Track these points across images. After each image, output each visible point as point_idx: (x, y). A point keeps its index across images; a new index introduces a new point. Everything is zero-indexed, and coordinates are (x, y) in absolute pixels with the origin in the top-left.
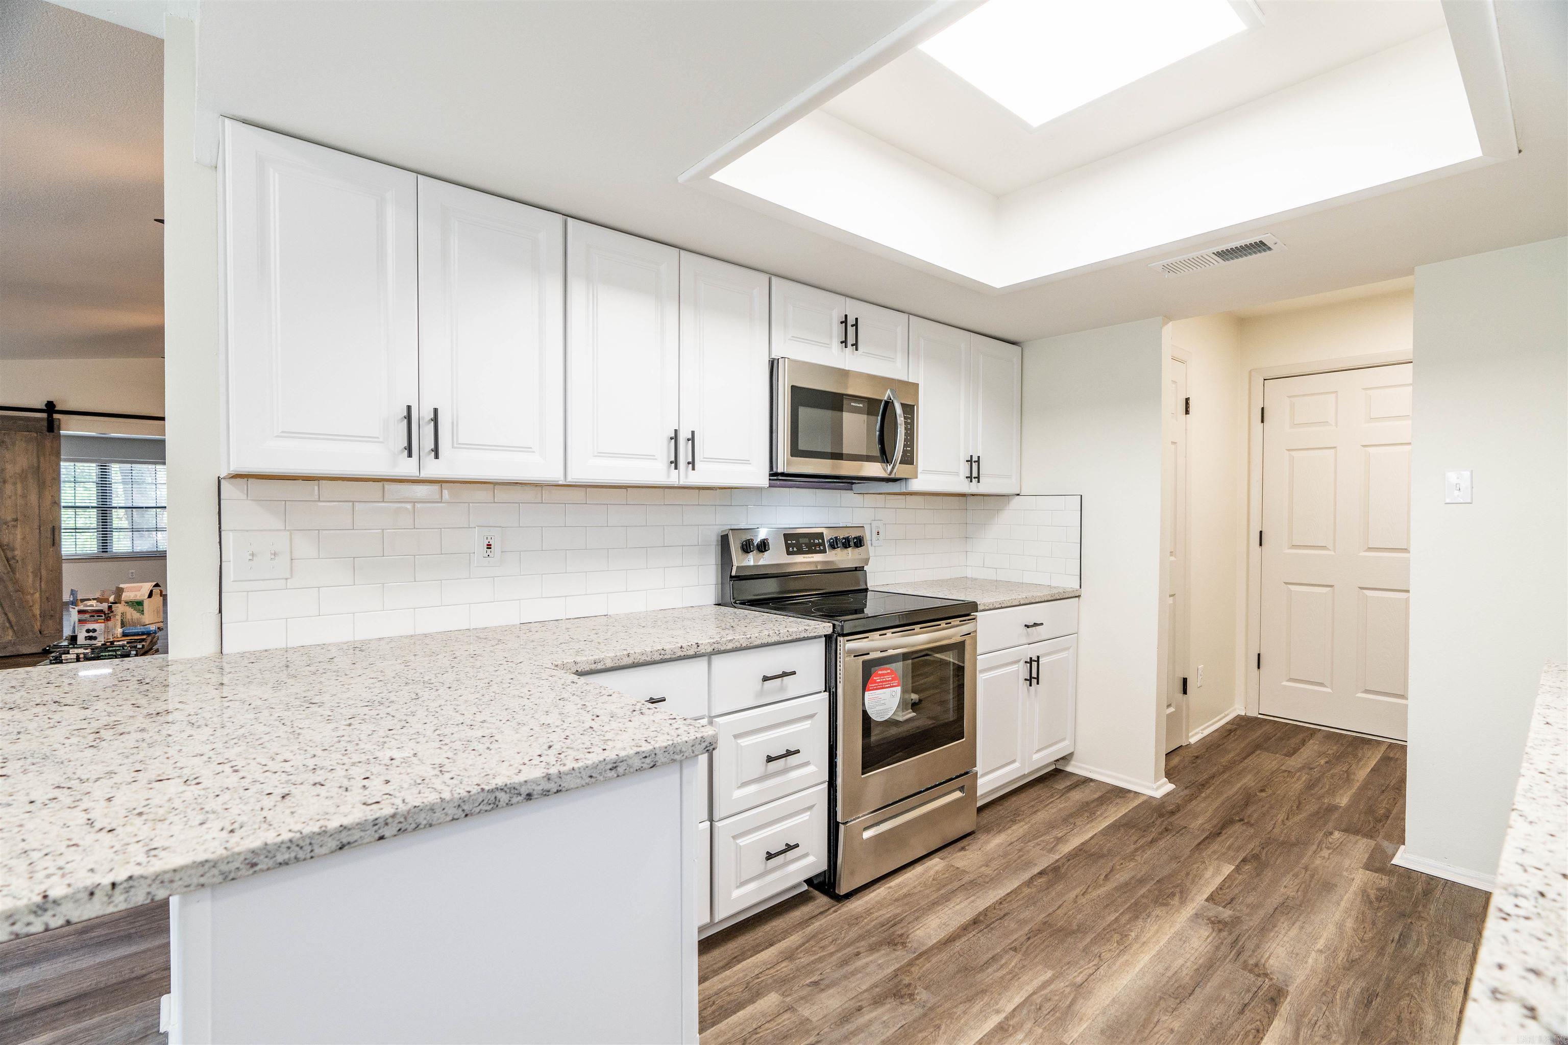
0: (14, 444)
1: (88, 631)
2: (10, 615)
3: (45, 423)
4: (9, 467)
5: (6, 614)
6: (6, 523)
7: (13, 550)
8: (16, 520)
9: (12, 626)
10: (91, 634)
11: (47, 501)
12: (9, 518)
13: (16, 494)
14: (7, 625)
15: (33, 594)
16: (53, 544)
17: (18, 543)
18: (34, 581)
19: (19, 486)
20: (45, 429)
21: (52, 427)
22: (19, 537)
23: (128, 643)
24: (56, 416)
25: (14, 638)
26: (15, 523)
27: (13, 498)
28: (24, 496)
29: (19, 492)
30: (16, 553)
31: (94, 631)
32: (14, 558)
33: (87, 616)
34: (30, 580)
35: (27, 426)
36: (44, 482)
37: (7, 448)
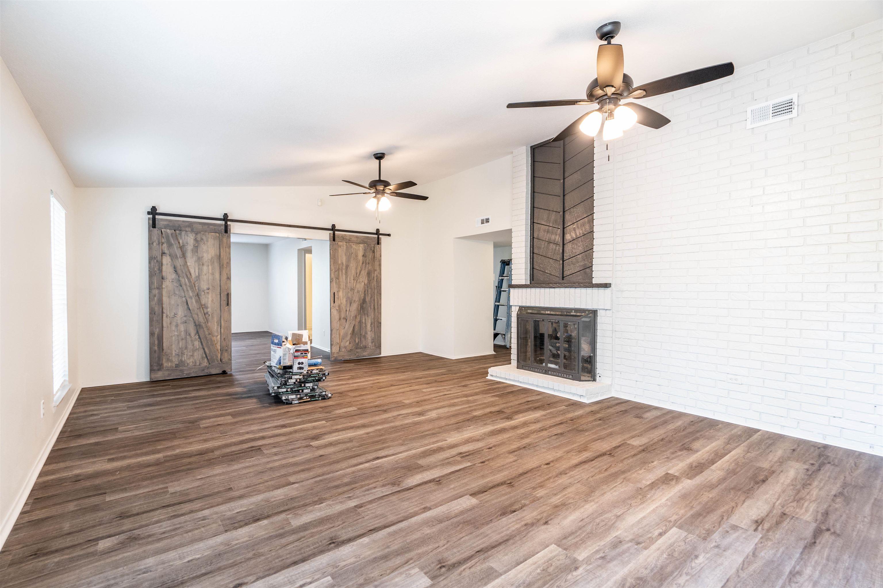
0: (207, 241)
1: (299, 364)
2: (206, 349)
3: (223, 227)
4: (205, 255)
5: (204, 349)
6: (204, 291)
7: (207, 308)
8: (208, 289)
9: (207, 357)
10: (301, 366)
11: (224, 277)
12: (205, 288)
13: (209, 272)
14: (204, 355)
15: (217, 336)
16: (228, 304)
17: (209, 305)
18: (217, 328)
19: (210, 267)
20: (223, 231)
21: (227, 230)
22: (210, 299)
23: (319, 371)
24: (229, 223)
25: (208, 364)
26: (208, 291)
27: (207, 275)
28: (213, 274)
29: (210, 271)
30: (209, 310)
31: (302, 363)
32: (207, 313)
33: (299, 353)
34: (215, 328)
35: (214, 229)
36: (223, 265)
37: (204, 243)
